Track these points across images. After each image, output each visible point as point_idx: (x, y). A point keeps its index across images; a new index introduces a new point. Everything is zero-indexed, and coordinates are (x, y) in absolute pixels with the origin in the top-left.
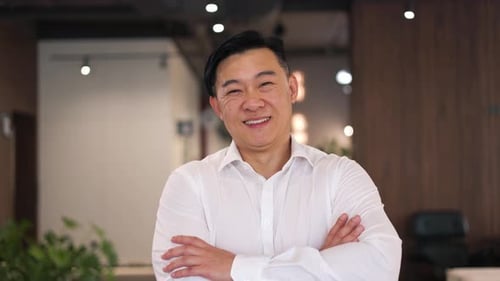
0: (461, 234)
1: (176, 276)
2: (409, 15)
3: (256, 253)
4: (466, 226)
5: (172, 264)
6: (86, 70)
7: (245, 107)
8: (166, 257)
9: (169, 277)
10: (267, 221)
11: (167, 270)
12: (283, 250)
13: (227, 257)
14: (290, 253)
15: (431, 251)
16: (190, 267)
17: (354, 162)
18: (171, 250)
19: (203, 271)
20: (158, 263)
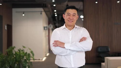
0: (108, 51)
1: (55, 47)
2: (96, 2)
3: (68, 43)
4: (109, 50)
5: (54, 45)
6: (23, 15)
7: (70, 18)
8: (53, 44)
9: (54, 47)
10: (70, 38)
11: (54, 46)
12: (73, 42)
13: (64, 44)
14: (74, 43)
15: (101, 55)
16: (57, 45)
17: (85, 28)
18: (54, 43)
19: (60, 46)
20: (52, 47)
